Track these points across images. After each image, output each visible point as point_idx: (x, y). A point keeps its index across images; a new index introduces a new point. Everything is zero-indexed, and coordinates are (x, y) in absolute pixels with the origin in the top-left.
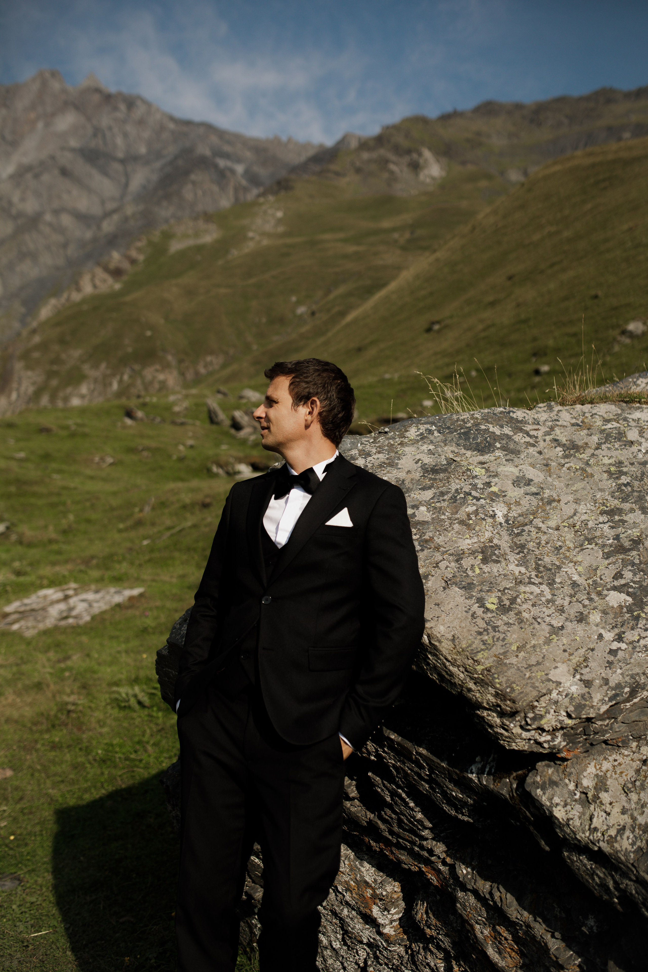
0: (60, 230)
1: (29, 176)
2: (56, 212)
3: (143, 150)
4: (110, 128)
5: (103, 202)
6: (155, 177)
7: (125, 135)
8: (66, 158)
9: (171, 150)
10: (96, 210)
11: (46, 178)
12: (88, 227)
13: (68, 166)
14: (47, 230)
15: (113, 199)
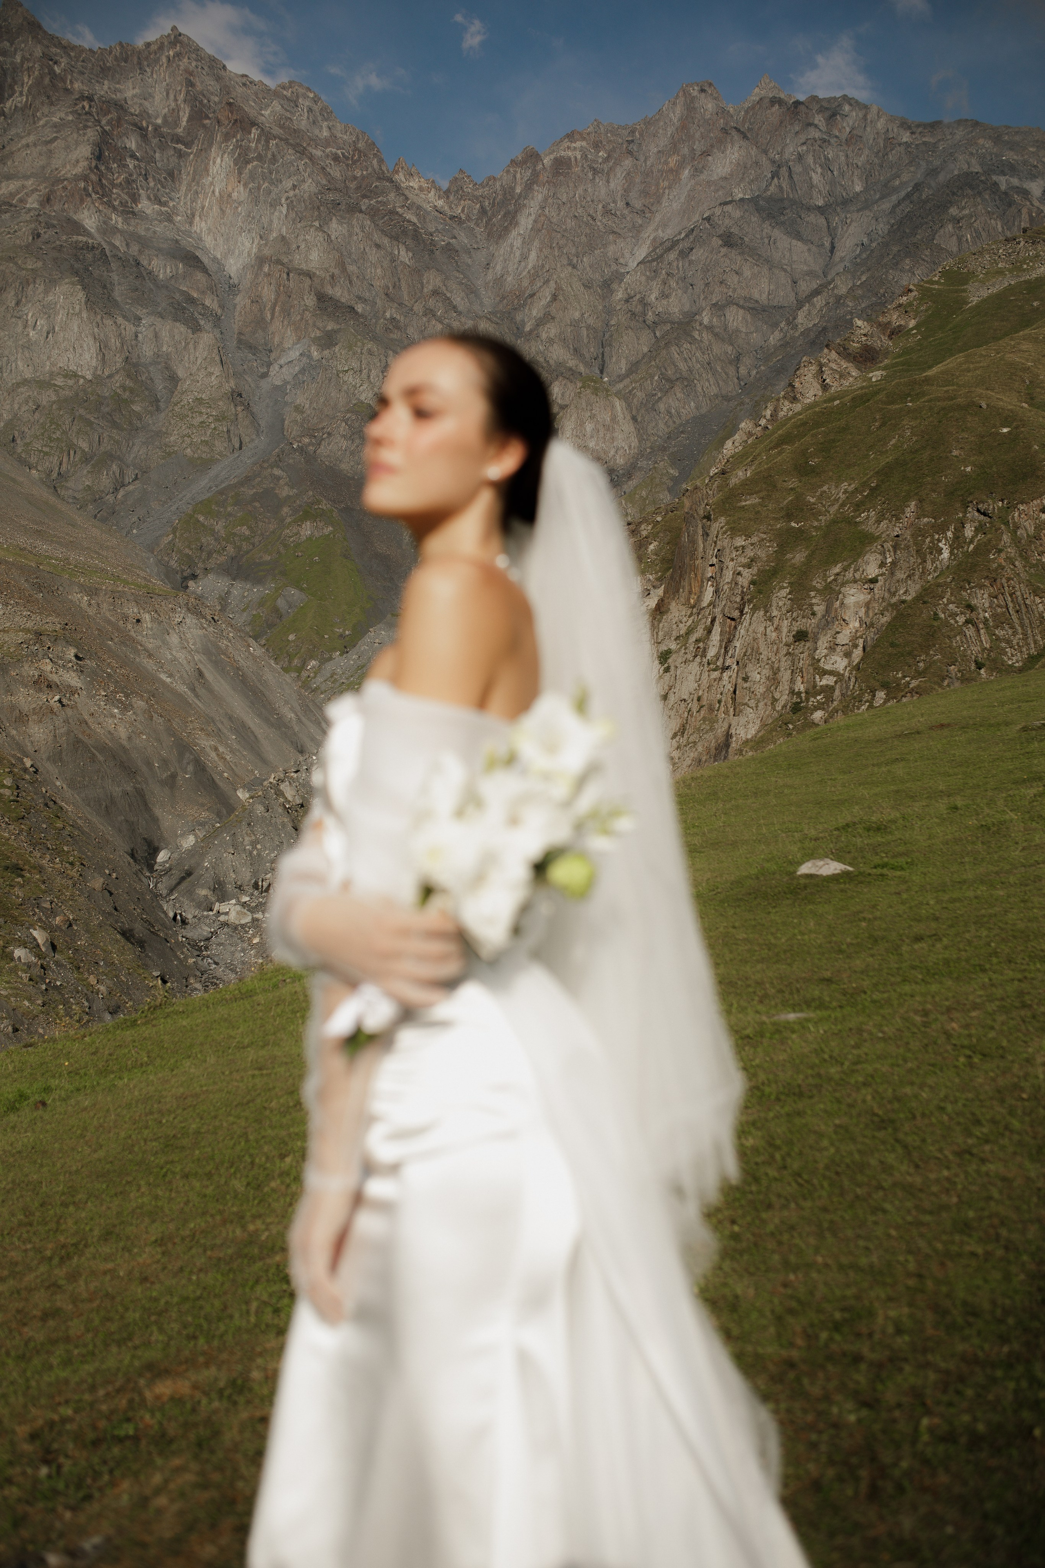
0: (727, 336)
1: (672, 256)
2: (718, 308)
3: (858, 188)
4: (800, 157)
5: (795, 283)
6: (882, 228)
7: (827, 166)
8: (730, 217)
9: (909, 177)
10: (785, 296)
11: (699, 254)
12: (775, 325)
13: (735, 230)
14: (706, 336)
15: (811, 273)
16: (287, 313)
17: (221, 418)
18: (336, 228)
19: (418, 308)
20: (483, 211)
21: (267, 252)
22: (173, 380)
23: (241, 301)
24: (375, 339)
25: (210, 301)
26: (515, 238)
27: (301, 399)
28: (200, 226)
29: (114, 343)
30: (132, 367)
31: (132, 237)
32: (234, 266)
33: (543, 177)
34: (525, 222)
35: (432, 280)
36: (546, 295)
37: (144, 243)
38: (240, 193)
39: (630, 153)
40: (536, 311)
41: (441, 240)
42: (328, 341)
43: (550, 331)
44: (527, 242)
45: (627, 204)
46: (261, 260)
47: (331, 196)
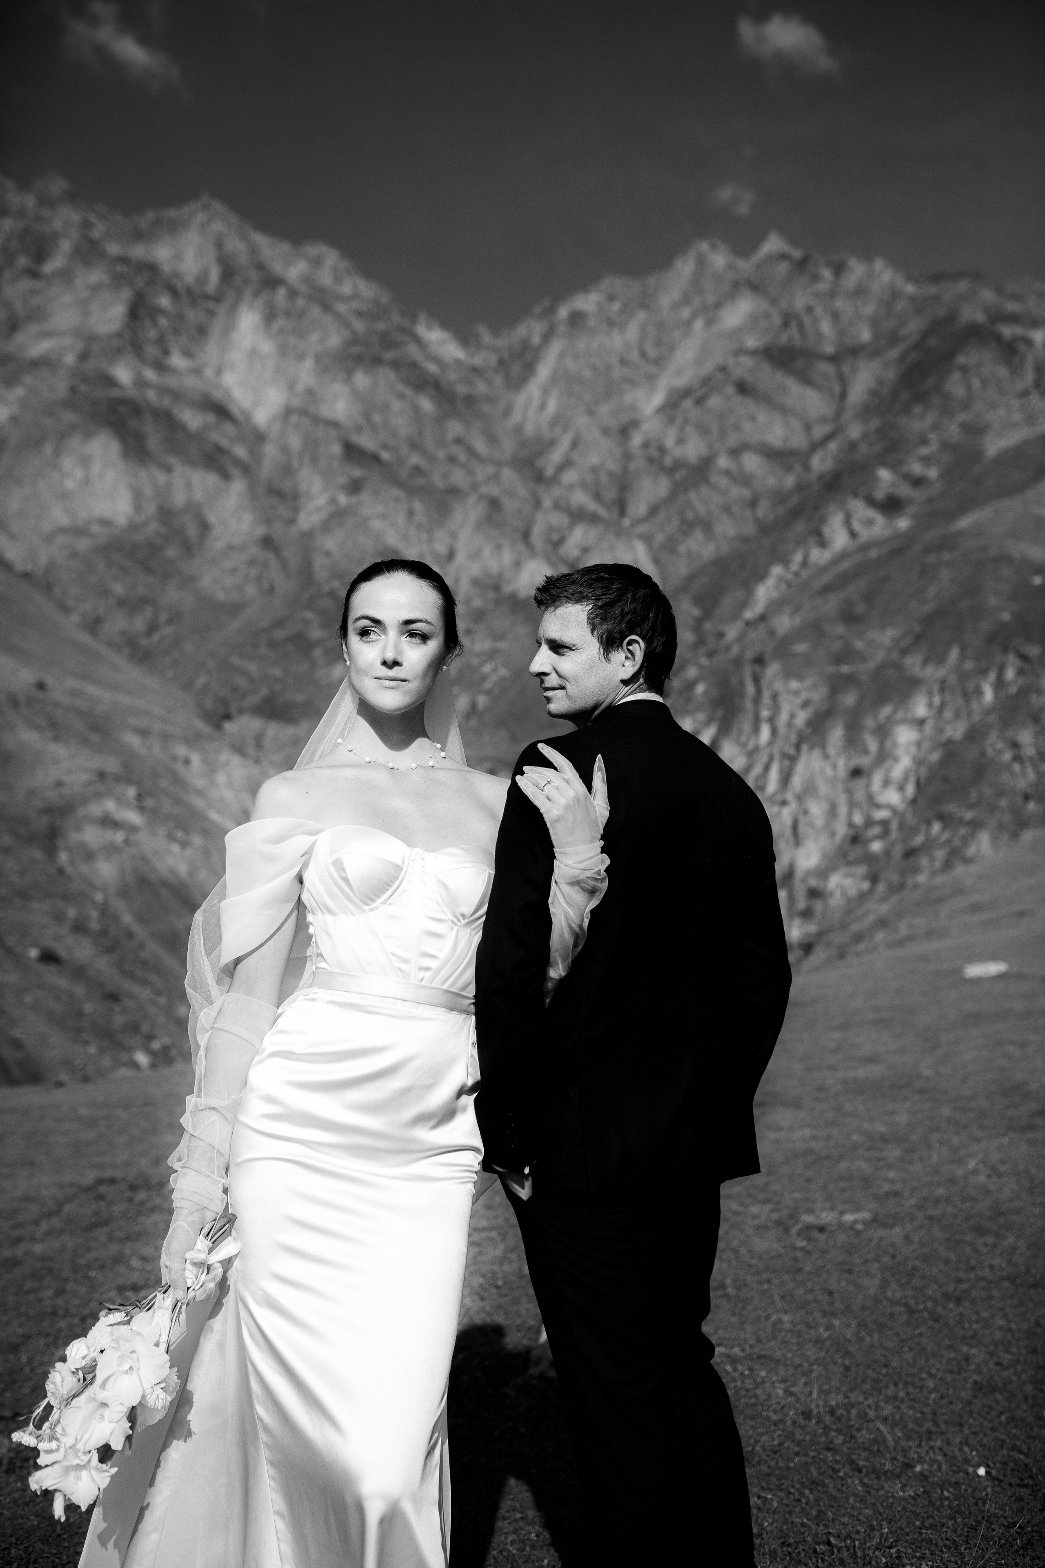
0: (743, 479)
1: (688, 404)
2: (735, 453)
3: (866, 335)
4: (809, 310)
5: (808, 427)
6: (891, 375)
7: (835, 316)
8: (744, 366)
9: (914, 326)
10: (799, 441)
11: (714, 402)
12: (788, 469)
13: (749, 379)
14: (723, 481)
15: (823, 420)
16: (314, 460)
17: (251, 563)
18: (361, 379)
19: (441, 455)
20: (501, 363)
21: (296, 403)
22: (205, 527)
23: (270, 451)
24: (401, 484)
25: (240, 451)
26: (534, 388)
27: (330, 543)
28: (229, 379)
29: (148, 491)
30: (165, 514)
31: (164, 390)
32: (262, 417)
33: (562, 329)
34: (544, 371)
35: (455, 428)
36: (565, 442)
37: (177, 395)
38: (267, 347)
39: (644, 306)
40: (556, 456)
41: (462, 389)
42: (355, 487)
43: (570, 476)
44: (546, 391)
45: (643, 354)
46: (288, 411)
47: (356, 350)
